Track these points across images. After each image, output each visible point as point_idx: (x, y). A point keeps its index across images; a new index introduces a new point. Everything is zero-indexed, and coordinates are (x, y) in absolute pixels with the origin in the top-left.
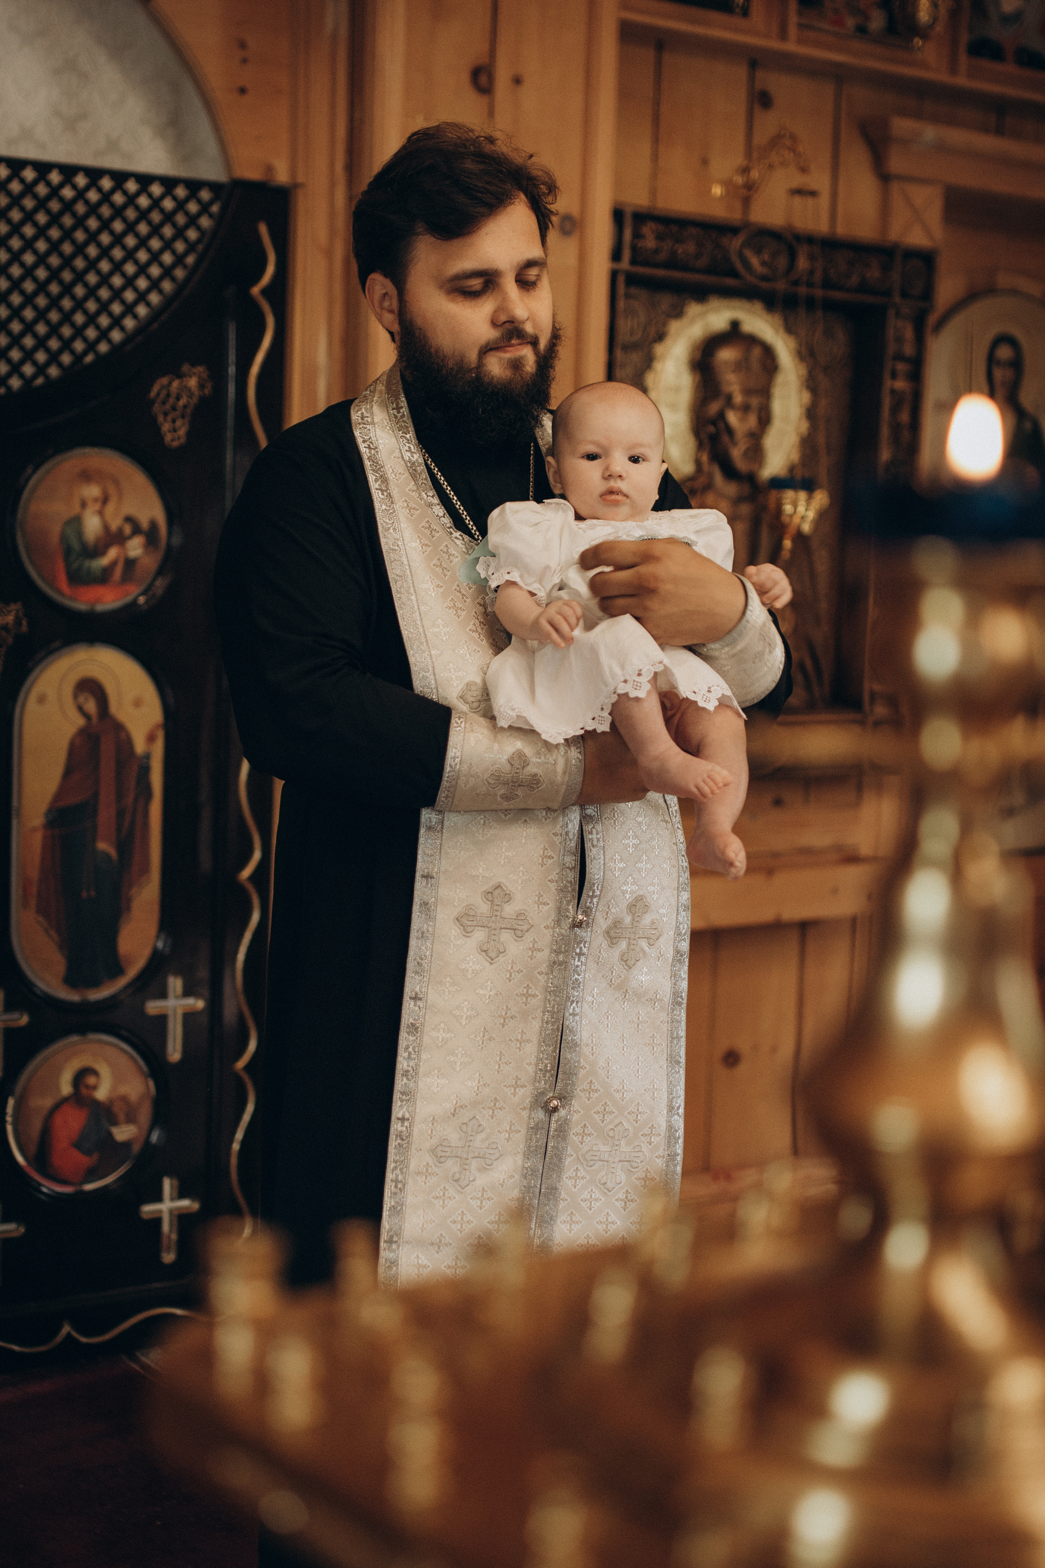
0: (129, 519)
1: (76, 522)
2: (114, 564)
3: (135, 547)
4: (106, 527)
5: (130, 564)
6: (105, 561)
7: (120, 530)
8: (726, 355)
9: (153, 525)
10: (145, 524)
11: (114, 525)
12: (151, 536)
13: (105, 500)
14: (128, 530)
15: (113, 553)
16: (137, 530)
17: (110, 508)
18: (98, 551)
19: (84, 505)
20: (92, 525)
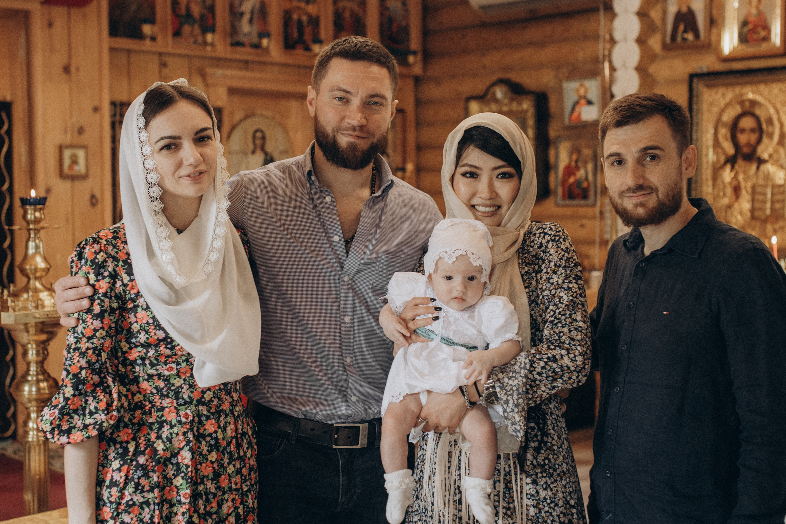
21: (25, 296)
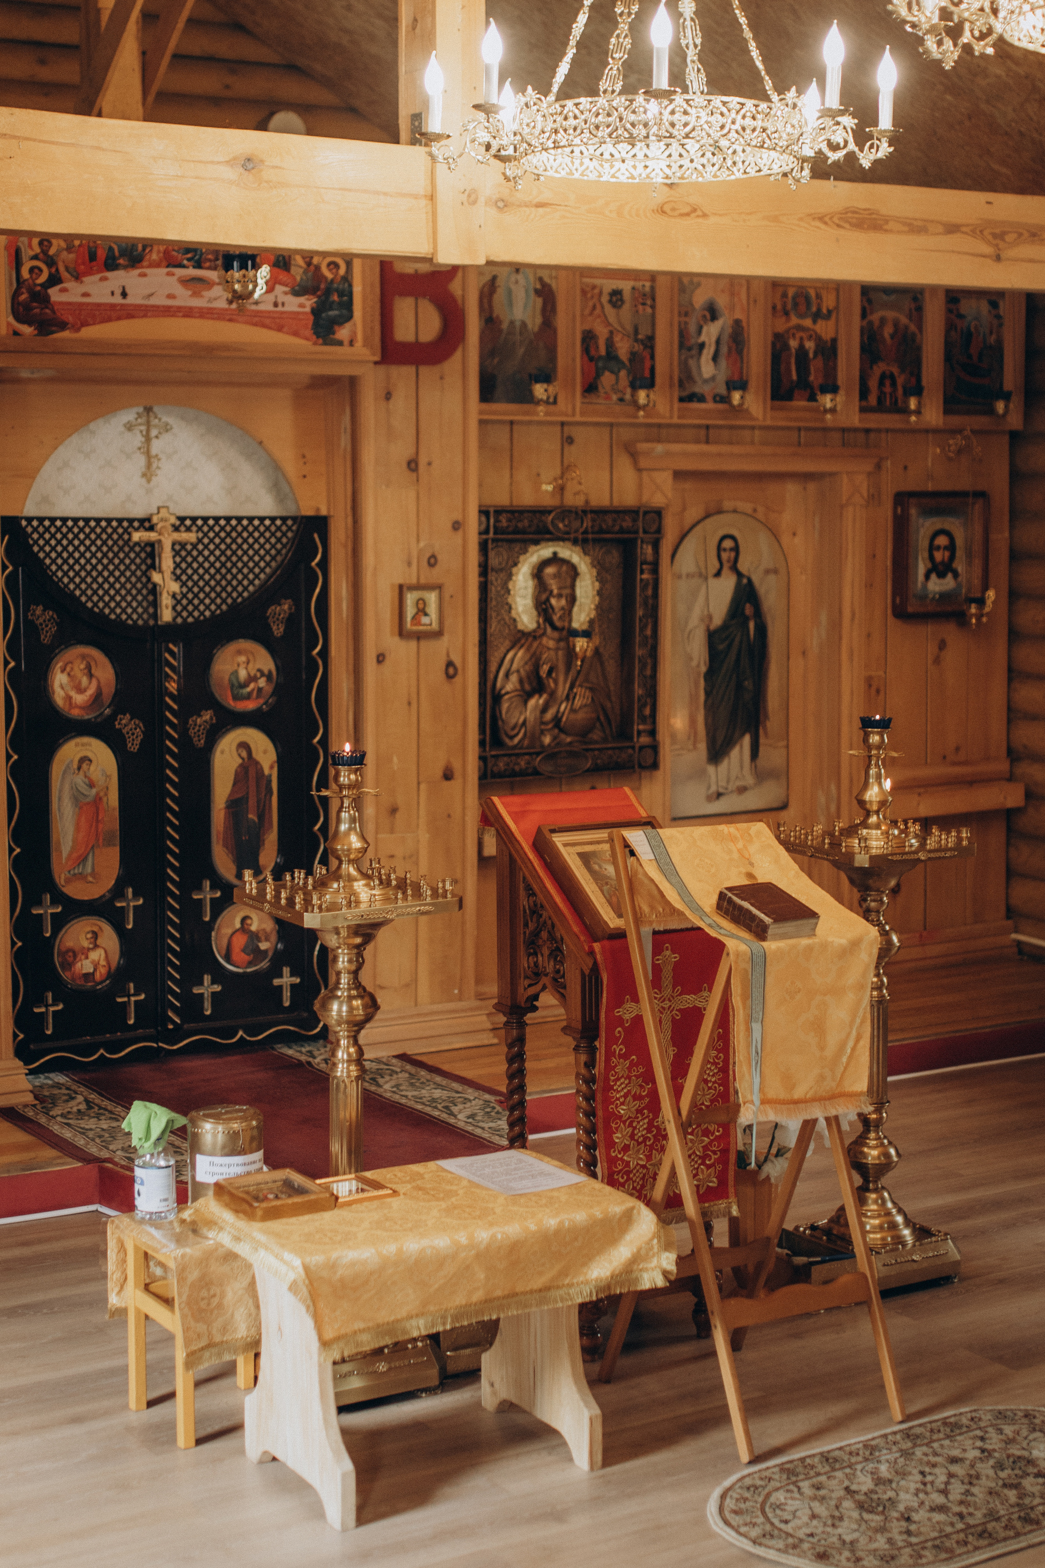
0: (259, 670)
1: (235, 673)
2: (253, 690)
3: (262, 682)
4: (249, 674)
5: (260, 690)
6: (249, 689)
7: (255, 676)
8: (550, 570)
9: (270, 672)
10: (266, 672)
11: (252, 674)
12: (269, 677)
13: (248, 663)
14: (258, 675)
15: (252, 686)
16: (263, 675)
17: (251, 666)
18: (245, 685)
19: (239, 665)
20: (243, 674)
21: (335, 885)
